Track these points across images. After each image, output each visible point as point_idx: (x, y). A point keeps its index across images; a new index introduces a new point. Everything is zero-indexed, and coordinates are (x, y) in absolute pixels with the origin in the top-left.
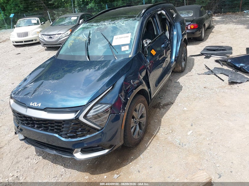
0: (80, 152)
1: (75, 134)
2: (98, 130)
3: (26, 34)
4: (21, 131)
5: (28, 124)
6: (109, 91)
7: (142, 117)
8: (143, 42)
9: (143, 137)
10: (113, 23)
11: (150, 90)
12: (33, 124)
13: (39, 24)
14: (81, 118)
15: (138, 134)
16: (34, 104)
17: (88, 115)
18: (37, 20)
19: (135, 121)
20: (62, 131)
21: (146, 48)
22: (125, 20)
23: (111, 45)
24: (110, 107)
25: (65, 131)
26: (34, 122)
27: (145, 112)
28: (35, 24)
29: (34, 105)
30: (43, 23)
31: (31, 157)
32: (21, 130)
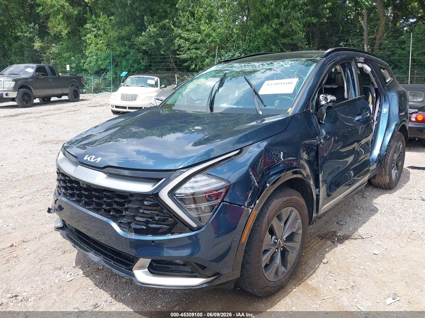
0: (147, 270)
1: (144, 226)
2: (192, 229)
3: (134, 98)
4: (59, 210)
5: (72, 195)
6: (230, 157)
7: (290, 238)
8: (319, 97)
9: (286, 285)
10: (269, 63)
11: (319, 191)
12: (80, 196)
13: (157, 87)
14: (164, 195)
15: (276, 273)
16: (91, 158)
17: (178, 191)
18: (156, 80)
19: (276, 243)
20: (124, 216)
21: (323, 108)
22: (292, 59)
23: (256, 93)
24: (226, 187)
25: (128, 216)
26: (83, 192)
27: (300, 232)
28: (152, 86)
29: (89, 160)
30: (163, 86)
31: (65, 268)
32: (60, 208)
